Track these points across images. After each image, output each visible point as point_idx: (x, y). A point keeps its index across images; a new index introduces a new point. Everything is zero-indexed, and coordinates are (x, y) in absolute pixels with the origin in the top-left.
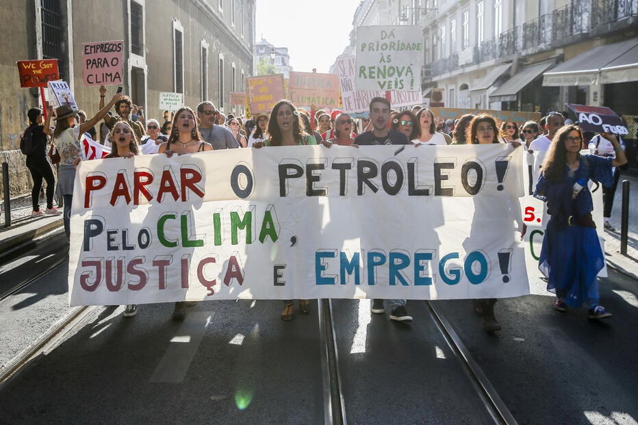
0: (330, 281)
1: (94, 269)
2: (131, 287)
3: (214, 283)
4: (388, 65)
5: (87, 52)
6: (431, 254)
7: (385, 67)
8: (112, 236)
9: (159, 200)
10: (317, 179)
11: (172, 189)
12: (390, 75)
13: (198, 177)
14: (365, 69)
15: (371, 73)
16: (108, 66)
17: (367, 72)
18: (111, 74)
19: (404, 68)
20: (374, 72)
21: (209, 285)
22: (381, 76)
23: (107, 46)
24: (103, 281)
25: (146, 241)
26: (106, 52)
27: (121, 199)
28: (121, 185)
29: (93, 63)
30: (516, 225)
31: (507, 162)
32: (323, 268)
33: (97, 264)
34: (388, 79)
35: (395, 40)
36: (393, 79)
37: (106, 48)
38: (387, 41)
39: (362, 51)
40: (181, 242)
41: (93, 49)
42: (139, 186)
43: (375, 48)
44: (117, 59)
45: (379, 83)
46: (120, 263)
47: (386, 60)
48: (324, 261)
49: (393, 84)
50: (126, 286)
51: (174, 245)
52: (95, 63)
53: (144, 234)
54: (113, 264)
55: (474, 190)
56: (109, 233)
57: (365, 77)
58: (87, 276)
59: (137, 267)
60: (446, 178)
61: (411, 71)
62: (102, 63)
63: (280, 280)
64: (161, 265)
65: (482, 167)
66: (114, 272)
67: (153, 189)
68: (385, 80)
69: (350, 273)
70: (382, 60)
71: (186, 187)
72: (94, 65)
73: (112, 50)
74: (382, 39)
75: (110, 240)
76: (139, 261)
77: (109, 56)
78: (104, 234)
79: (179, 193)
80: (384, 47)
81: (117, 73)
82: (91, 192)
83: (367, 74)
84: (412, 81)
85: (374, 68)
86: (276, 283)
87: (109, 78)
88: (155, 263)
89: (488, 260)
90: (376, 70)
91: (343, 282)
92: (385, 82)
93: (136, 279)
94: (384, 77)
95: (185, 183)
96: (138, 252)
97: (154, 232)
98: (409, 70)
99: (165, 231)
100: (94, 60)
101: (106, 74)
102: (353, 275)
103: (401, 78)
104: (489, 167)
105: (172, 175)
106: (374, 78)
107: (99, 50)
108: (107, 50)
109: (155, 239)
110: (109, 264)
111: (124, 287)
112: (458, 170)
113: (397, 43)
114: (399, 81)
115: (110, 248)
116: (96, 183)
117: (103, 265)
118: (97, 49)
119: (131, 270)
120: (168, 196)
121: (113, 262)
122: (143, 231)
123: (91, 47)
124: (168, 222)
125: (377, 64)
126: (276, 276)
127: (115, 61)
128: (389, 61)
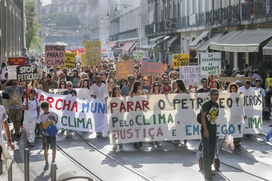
0: (190, 134)
1: (117, 133)
2: (129, 138)
3: (154, 136)
4: (211, 66)
5: (47, 49)
6: (219, 125)
7: (210, 66)
8: (121, 122)
9: (136, 110)
10: (185, 104)
11: (140, 107)
12: (212, 69)
13: (148, 103)
14: (204, 68)
15: (206, 69)
16: (58, 57)
17: (205, 69)
18: (59, 61)
19: (216, 67)
20: (207, 69)
21: (152, 136)
22: (209, 70)
23: (58, 47)
24: (120, 136)
25: (132, 123)
26: (57, 50)
27: (123, 110)
28: (123, 106)
29: (50, 55)
30: (242, 116)
31: (239, 98)
32: (188, 130)
33: (118, 131)
34: (211, 71)
35: (213, 57)
36: (213, 71)
37: (57, 48)
38: (211, 58)
39: (203, 61)
40: (143, 123)
41: (50, 48)
42: (129, 106)
43: (207, 60)
44: (62, 54)
45: (209, 72)
46: (124, 130)
47: (211, 64)
48: (188, 128)
49: (213, 72)
50: (127, 137)
51: (141, 124)
52: (52, 55)
53: (132, 121)
54: (122, 131)
55: (230, 106)
56: (120, 121)
57: (204, 71)
58: (115, 135)
59: (130, 132)
60: (222, 103)
61: (218, 68)
62: (55, 55)
63: (174, 134)
64: (137, 130)
65: (232, 99)
66: (123, 133)
67: (134, 107)
68: (210, 71)
69: (196, 132)
70: (209, 64)
71: (144, 107)
72: (51, 56)
73: (60, 49)
74: (209, 57)
75: (121, 123)
76: (130, 130)
77: (59, 52)
78: (119, 122)
79: (142, 108)
80: (210, 60)
81: (62, 60)
82: (113, 108)
83: (205, 70)
84: (219, 71)
85: (207, 67)
86: (173, 135)
87: (58, 63)
88: (135, 130)
89: (235, 127)
90: (207, 68)
91: (194, 134)
92: (211, 72)
93: (129, 135)
94: (210, 70)
95: (144, 105)
96: (130, 127)
97: (134, 121)
98: (218, 67)
99: (138, 120)
100: (51, 53)
101: (57, 61)
102: (197, 132)
103: (215, 70)
104: (234, 99)
105: (140, 103)
106: (207, 70)
107: (53, 49)
108: (57, 49)
109: (135, 123)
110: (121, 131)
111: (126, 138)
112: (226, 100)
113: (213, 58)
114: (215, 71)
115: (121, 126)
116: (114, 105)
117: (119, 131)
118: (53, 48)
119: (128, 133)
120: (138, 109)
121: (122, 130)
122: (131, 120)
123: (49, 47)
124: (139, 117)
125: (208, 66)
126: (173, 133)
127: (61, 55)
128: (212, 65)
